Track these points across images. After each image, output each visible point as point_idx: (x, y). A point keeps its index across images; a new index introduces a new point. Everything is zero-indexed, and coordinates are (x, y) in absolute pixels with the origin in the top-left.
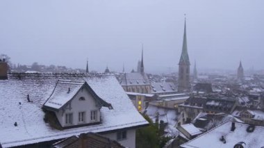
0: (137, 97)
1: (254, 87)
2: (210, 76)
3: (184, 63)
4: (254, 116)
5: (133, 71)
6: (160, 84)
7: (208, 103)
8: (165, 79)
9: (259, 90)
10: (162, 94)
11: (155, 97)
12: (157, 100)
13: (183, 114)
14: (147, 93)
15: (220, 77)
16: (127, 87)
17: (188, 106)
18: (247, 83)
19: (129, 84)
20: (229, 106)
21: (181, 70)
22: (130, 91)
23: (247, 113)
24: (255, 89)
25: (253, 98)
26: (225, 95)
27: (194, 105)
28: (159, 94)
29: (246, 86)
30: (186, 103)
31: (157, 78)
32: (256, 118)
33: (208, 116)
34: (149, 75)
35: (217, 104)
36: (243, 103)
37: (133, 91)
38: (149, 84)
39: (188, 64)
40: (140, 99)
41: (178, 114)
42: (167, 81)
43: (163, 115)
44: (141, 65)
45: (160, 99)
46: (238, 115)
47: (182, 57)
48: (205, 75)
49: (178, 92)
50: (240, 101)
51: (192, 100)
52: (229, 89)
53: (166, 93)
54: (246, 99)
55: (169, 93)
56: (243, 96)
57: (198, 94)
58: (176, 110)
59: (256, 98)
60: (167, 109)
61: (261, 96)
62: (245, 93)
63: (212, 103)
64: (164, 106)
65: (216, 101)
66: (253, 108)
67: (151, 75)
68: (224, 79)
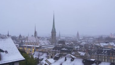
0: (32, 47)
1: (83, 42)
2: (66, 38)
3: (54, 32)
4: (80, 54)
5: (32, 36)
6: (44, 41)
7: (62, 49)
8: (46, 39)
9: (84, 43)
10: (44, 45)
11: (40, 47)
12: (41, 48)
13: (50, 54)
14: (37, 45)
15: (70, 38)
16: (28, 43)
17: (54, 50)
19: (29, 42)
20: (70, 50)
21: (52, 35)
22: (29, 45)
23: (78, 53)
24: (83, 43)
25: (81, 46)
26: (70, 46)
27: (56, 50)
28: (43, 46)
29: (80, 41)
30: (53, 49)
31: (43, 39)
32: (81, 55)
33: (60, 54)
34: (39, 38)
35: (66, 49)
36: (77, 49)
37: (31, 45)
38: (38, 41)
39: (55, 32)
40: (33, 48)
41: (48, 54)
42: (47, 40)
43: (42, 55)
44: (35, 33)
46: (74, 54)
47: (52, 29)
48: (64, 37)
49: (51, 45)
50: (76, 47)
51: (56, 48)
52: (73, 43)
53: (46, 45)
54: (78, 47)
55: (47, 45)
56: (77, 46)
57: (58, 45)
58: (47, 52)
59: (82, 46)
60: (43, 52)
61: (84, 46)
62: (79, 44)
63: (64, 49)
64: (44, 51)
65: (65, 48)
66: (80, 51)
67: (40, 37)
68: (72, 39)
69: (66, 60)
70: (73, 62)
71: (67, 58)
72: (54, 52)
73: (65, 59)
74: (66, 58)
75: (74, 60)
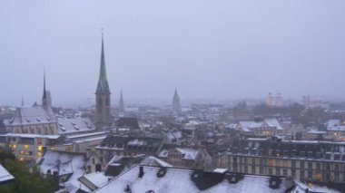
0: (36, 141)
1: (191, 119)
2: (142, 108)
3: (103, 92)
4: (184, 155)
5: (35, 105)
6: (71, 120)
7: (130, 143)
8: (80, 113)
9: (196, 123)
10: (75, 134)
11: (62, 140)
12: (64, 142)
13: (94, 159)
14: (53, 134)
15: (153, 108)
16: (22, 126)
17: (106, 148)
18: (183, 115)
19: (25, 123)
20: (155, 145)
21: (99, 101)
22: (26, 133)
23: (176, 151)
24: (191, 122)
25: (186, 133)
26: (153, 131)
27: (113, 146)
28: (70, 134)
29: (182, 119)
30: (103, 145)
31: (70, 113)
32: (186, 157)
33: (123, 159)
34: (56, 110)
35: (141, 143)
36: (174, 140)
37: (32, 132)
38: (54, 121)
39: (107, 93)
40: (40, 143)
41: (86, 160)
42: (83, 116)
43: (67, 163)
44: (46, 95)
45: (69, 142)
46: (166, 156)
47: (99, 84)
48: (135, 106)
49: (96, 131)
50: (171, 137)
51: (110, 140)
52: (161, 123)
53: (80, 133)
54: (179, 135)
55: (84, 132)
56: (175, 131)
57: (118, 132)
58: (84, 155)
59: (189, 132)
60: (72, 154)
61: (196, 130)
62: (179, 128)
63: (135, 142)
64: (74, 151)
65: (140, 139)
66: (182, 146)
67: (61, 109)
68: (158, 111)
69: (141, 174)
70: (163, 180)
71: (145, 169)
72: (105, 153)
73: (138, 171)
74: (141, 169)
75: (167, 175)
